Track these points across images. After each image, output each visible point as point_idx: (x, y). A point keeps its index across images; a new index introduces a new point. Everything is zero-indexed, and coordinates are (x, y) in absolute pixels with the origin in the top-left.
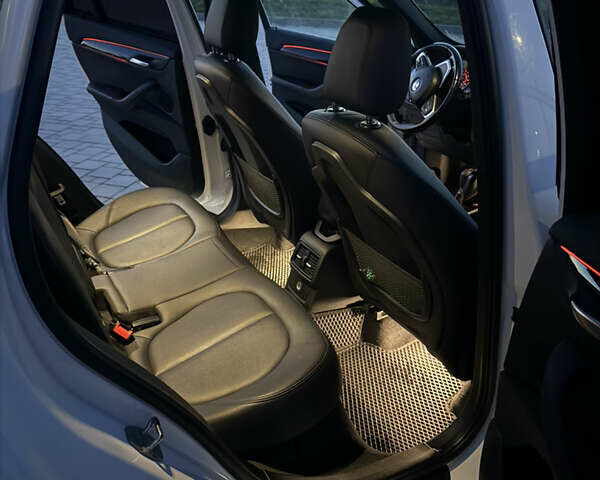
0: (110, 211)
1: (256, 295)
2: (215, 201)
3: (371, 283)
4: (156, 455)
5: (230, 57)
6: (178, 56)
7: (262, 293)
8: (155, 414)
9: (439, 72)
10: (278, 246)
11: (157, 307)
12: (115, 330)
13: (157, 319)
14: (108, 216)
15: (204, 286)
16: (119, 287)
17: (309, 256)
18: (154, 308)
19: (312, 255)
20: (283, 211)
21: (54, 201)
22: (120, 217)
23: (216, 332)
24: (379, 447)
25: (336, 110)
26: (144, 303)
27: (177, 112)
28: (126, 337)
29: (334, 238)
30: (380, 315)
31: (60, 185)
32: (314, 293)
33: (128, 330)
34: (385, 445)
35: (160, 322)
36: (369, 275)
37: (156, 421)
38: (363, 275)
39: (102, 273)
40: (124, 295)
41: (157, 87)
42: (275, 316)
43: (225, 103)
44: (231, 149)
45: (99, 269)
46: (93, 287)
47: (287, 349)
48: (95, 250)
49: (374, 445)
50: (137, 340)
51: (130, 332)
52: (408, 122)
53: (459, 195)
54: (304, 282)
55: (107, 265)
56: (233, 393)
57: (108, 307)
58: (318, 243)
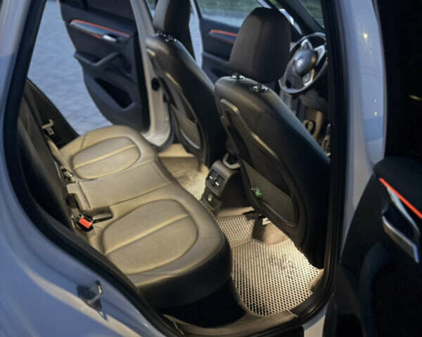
0: (84, 140)
1: (178, 202)
2: (157, 136)
3: (259, 199)
4: (97, 306)
5: (170, 38)
6: (136, 35)
7: (182, 201)
8: (99, 279)
9: (316, 54)
10: (199, 170)
11: (111, 207)
12: (80, 221)
13: (110, 216)
14: (83, 143)
15: (143, 195)
16: (85, 191)
17: (218, 177)
18: (108, 207)
19: (220, 177)
20: (202, 146)
21: (46, 131)
22: (91, 144)
23: (148, 227)
24: (258, 312)
25: (238, 78)
26: (102, 204)
27: (133, 74)
28: (88, 227)
29: (236, 166)
30: (265, 221)
31: (51, 121)
32: (220, 204)
33: (89, 221)
34: (262, 310)
35: (111, 217)
36: (258, 193)
37: (98, 283)
38: (253, 193)
39: (75, 182)
40: (88, 198)
41: (121, 56)
42: (190, 217)
43: (164, 69)
44: (169, 101)
45: (73, 179)
46: (67, 192)
47: (196, 240)
48: (72, 166)
49: (254, 310)
50: (95, 228)
51: (90, 224)
52: (295, 88)
53: (326, 141)
54: (214, 196)
55: (79, 177)
56: (157, 268)
57: (77, 205)
58: (224, 169)
